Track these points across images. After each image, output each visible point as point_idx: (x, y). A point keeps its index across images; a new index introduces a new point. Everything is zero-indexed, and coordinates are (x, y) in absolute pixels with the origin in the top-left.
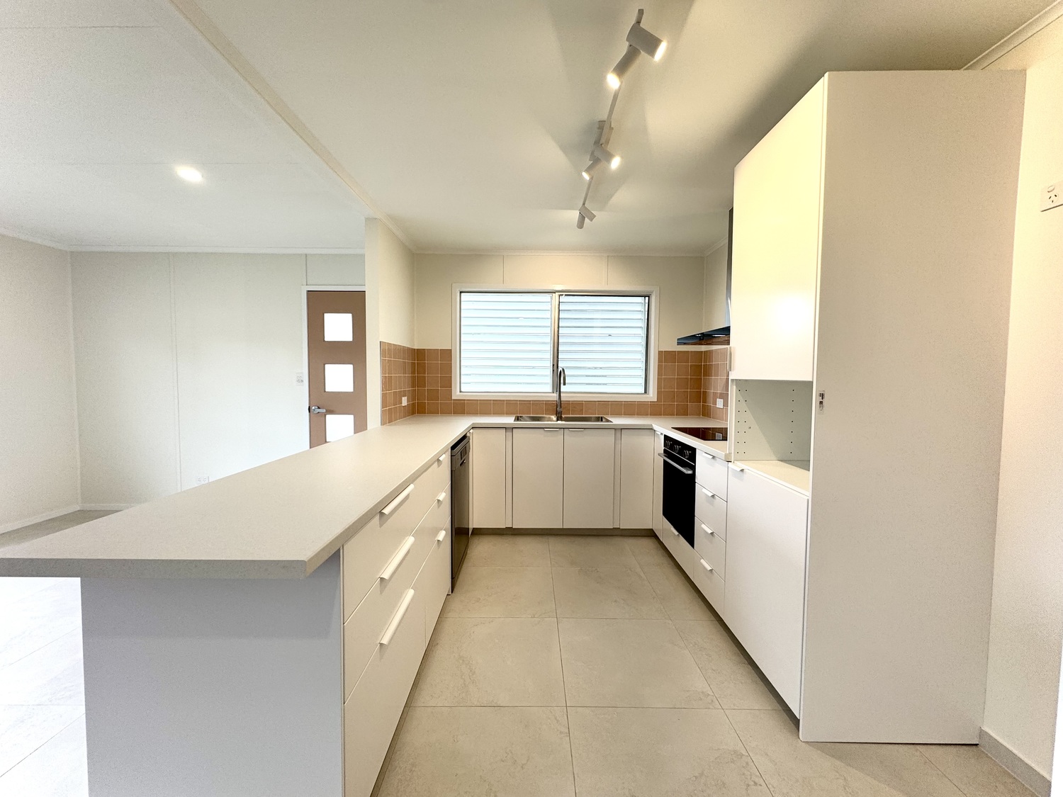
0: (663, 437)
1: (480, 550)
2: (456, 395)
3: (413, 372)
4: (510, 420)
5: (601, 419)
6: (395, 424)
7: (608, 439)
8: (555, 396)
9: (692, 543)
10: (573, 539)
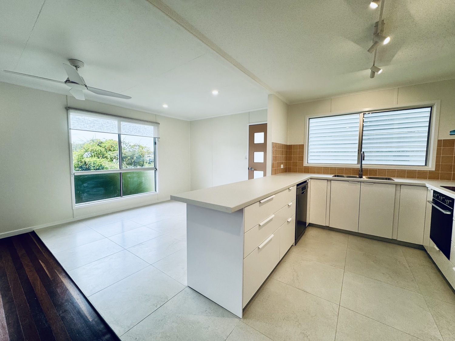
0: (432, 191)
1: (311, 233)
2: (305, 164)
3: (286, 155)
4: (330, 176)
5: (389, 179)
6: (277, 175)
7: (391, 189)
8: (359, 166)
9: (448, 257)
10: (364, 239)
